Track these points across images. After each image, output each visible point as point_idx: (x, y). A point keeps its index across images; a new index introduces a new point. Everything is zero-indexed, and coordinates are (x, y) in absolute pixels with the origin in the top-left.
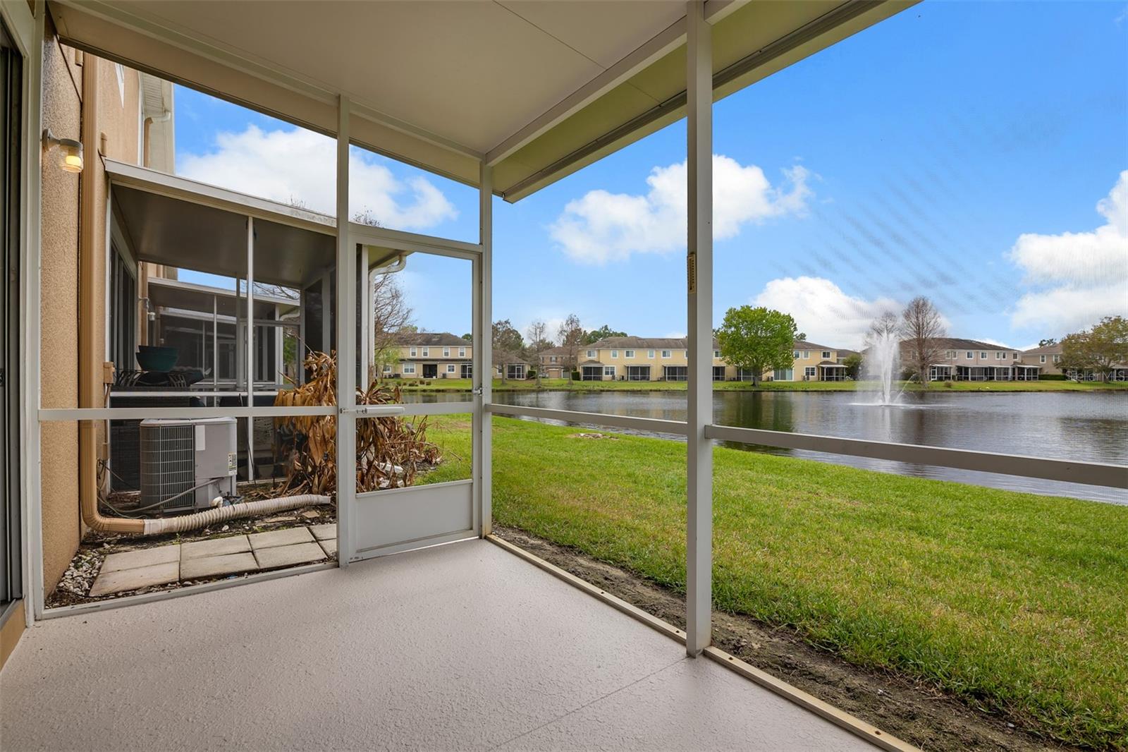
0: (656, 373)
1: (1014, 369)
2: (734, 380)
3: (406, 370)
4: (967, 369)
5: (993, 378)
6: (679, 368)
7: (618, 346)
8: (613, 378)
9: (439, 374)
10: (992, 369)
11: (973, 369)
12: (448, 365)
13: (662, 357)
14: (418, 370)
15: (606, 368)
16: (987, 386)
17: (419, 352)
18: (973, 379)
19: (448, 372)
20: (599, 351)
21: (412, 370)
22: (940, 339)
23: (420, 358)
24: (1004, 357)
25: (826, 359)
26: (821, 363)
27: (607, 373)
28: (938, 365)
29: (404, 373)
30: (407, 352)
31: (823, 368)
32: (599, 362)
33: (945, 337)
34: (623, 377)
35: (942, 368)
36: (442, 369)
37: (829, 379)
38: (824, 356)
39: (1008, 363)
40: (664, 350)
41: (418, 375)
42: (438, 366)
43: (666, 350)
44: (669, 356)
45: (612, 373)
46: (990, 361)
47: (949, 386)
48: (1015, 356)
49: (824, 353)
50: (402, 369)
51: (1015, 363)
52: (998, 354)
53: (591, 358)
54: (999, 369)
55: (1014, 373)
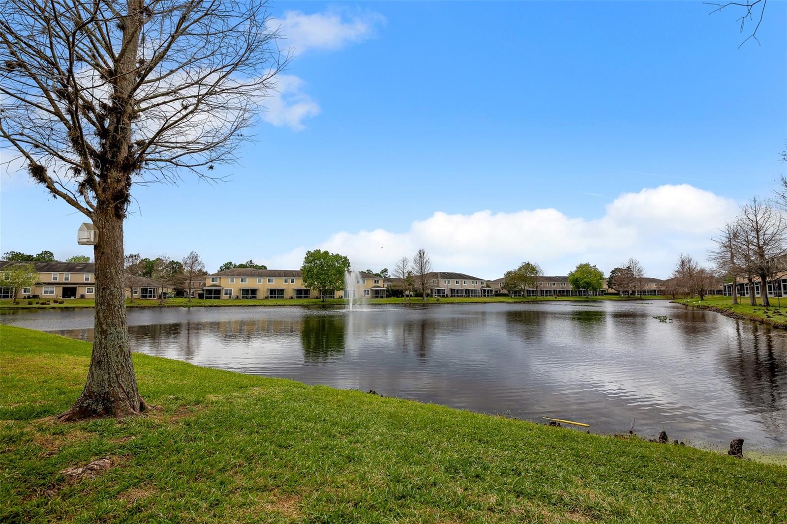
0: (262, 294)
1: (481, 291)
2: (317, 298)
3: (46, 292)
4: (455, 290)
5: (469, 295)
6: (278, 290)
7: (236, 275)
8: (230, 297)
9: (78, 295)
10: (469, 290)
12: (87, 288)
13: (268, 283)
14: (57, 292)
15: (225, 290)
17: (61, 277)
18: (458, 296)
19: (86, 293)
20: (220, 278)
21: (52, 292)
23: (61, 282)
24: (476, 283)
25: (376, 284)
26: (373, 287)
27: (226, 294)
29: (43, 294)
30: (49, 277)
31: (373, 290)
32: (220, 286)
34: (237, 296)
35: (441, 290)
36: (80, 291)
37: (376, 297)
38: (375, 283)
39: (478, 287)
40: (269, 278)
41: (57, 296)
42: (77, 288)
43: (271, 278)
44: (273, 282)
45: (230, 294)
46: (469, 285)
48: (482, 283)
49: (375, 281)
50: (42, 292)
51: (482, 287)
52: (473, 282)
53: (215, 283)
54: (472, 291)
55: (481, 293)
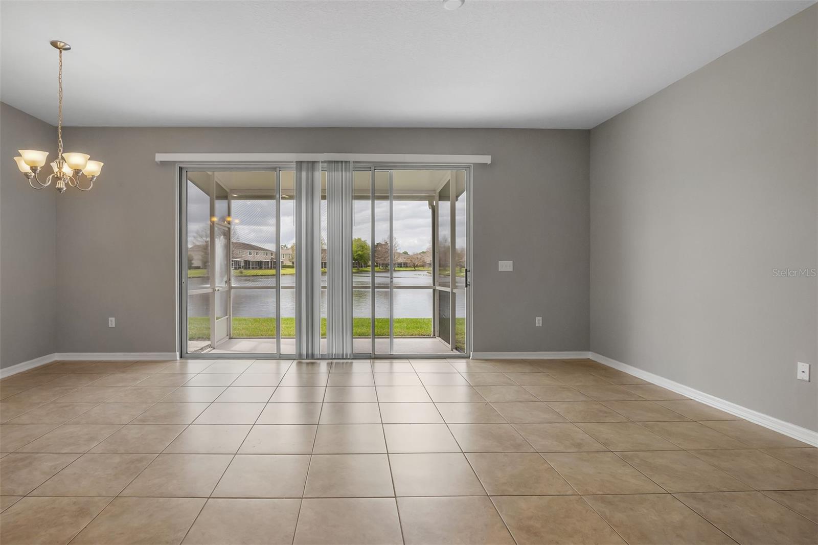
1: (271, 262)
4: (249, 262)
5: (262, 267)
10: (261, 262)
11: (253, 262)
16: (260, 272)
18: (253, 268)
22: (236, 243)
24: (267, 255)
28: (235, 260)
33: (240, 241)
35: (236, 261)
39: (268, 258)
46: (261, 257)
47: (241, 273)
48: (272, 254)
51: (272, 258)
52: (264, 253)
54: (265, 262)
55: (271, 265)
